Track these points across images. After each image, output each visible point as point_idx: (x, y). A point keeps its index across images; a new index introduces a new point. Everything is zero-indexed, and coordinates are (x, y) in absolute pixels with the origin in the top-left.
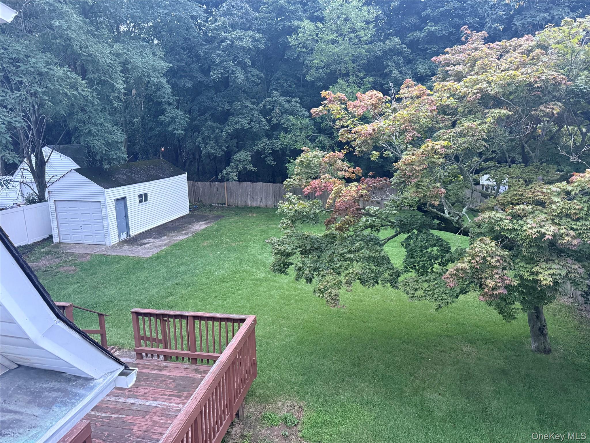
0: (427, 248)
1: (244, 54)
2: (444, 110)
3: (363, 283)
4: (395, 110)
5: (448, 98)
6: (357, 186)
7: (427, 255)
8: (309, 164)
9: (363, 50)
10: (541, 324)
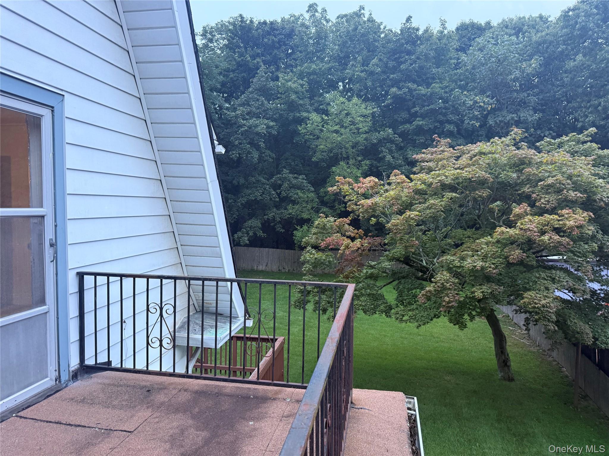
0: (412, 290)
1: (259, 138)
2: (418, 192)
3: (365, 312)
4: (387, 191)
5: (421, 184)
6: (360, 242)
7: (412, 294)
8: (324, 226)
9: (361, 138)
10: (505, 358)
